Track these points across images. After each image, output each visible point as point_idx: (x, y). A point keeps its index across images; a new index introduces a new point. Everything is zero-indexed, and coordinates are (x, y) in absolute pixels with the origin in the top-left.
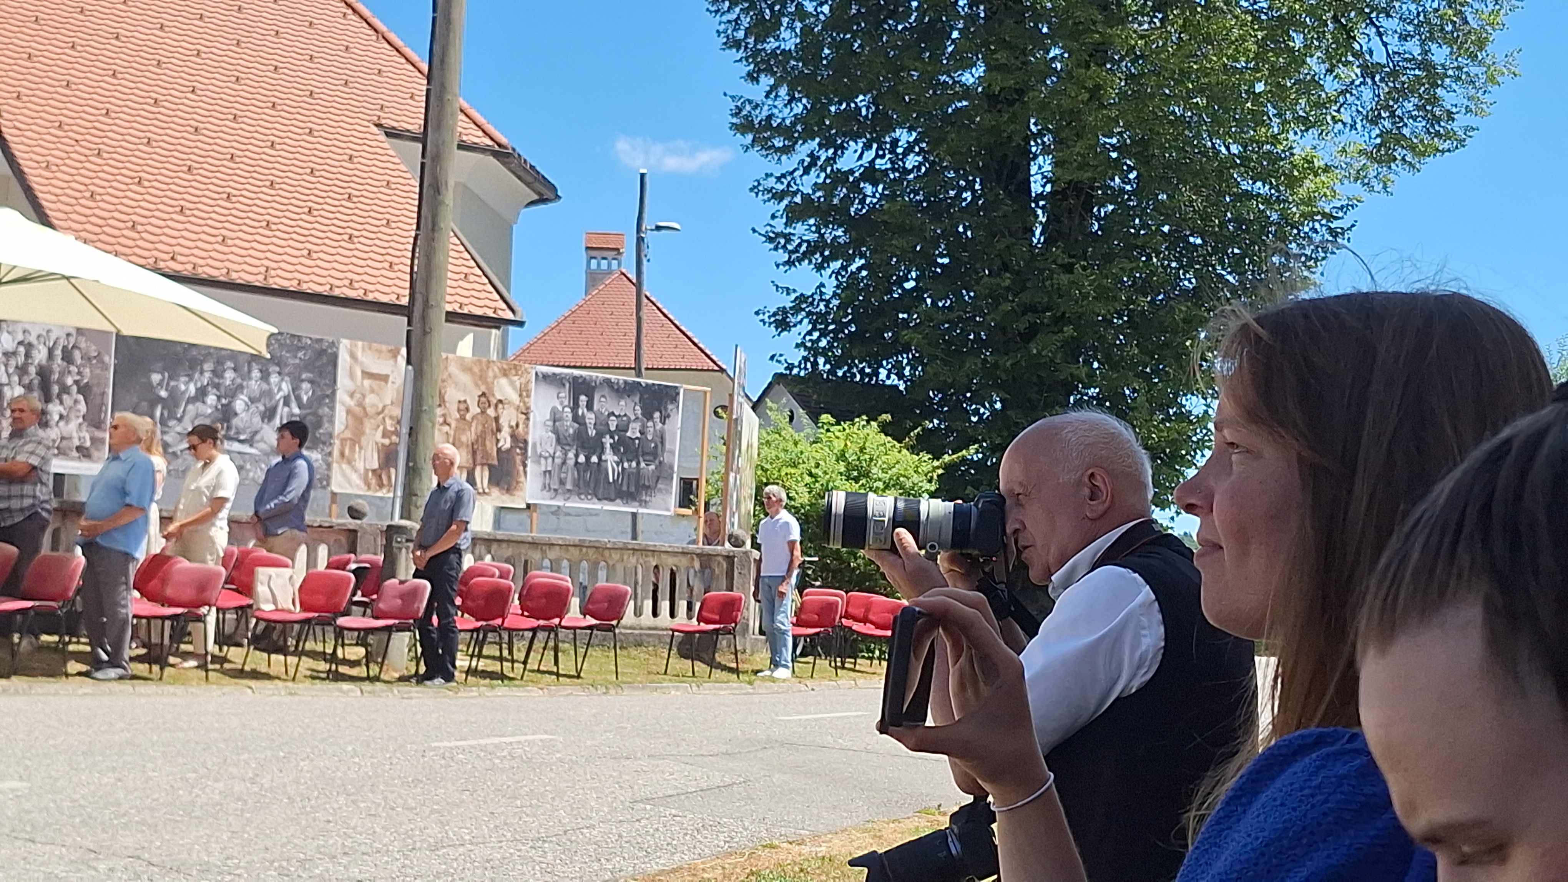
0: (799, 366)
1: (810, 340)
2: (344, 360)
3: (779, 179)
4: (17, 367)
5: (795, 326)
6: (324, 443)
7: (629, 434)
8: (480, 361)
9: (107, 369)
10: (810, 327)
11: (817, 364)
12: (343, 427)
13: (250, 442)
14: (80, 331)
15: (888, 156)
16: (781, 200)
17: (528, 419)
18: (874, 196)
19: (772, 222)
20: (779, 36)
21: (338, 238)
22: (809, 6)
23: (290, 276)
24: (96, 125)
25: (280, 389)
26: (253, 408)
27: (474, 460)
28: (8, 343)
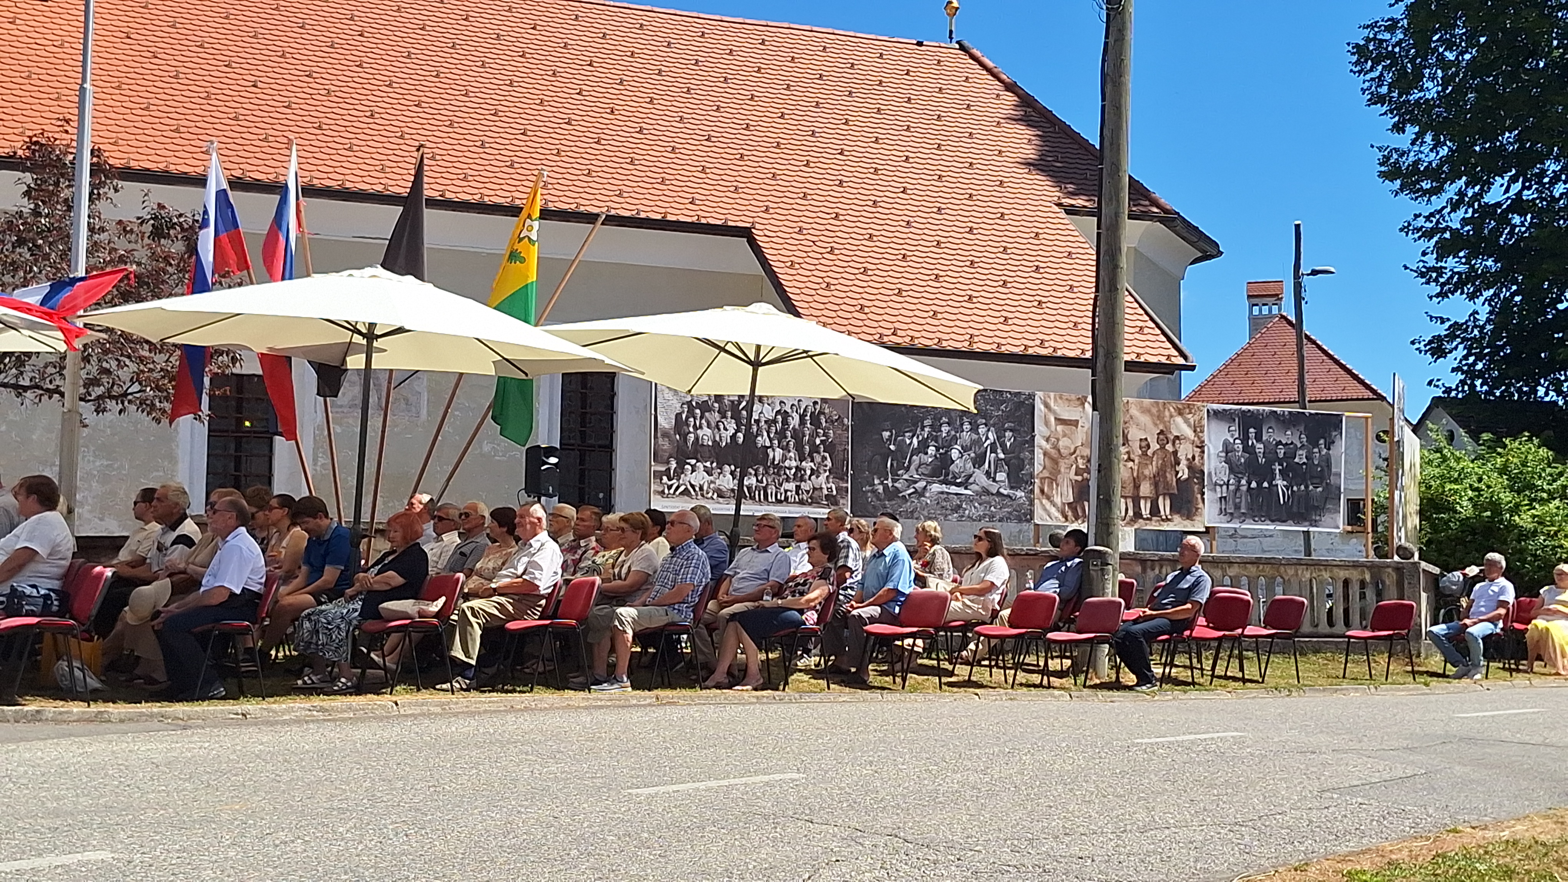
0: (1457, 389)
1: (1466, 364)
2: (1040, 410)
3: (1428, 218)
5: (1450, 352)
7: (1296, 460)
8: (1157, 403)
10: (1465, 352)
11: (1475, 386)
12: (1041, 468)
13: (965, 485)
14: (823, 400)
15: (1534, 187)
16: (1432, 238)
17: (1203, 452)
18: (1523, 226)
19: (1423, 259)
20: (1422, 86)
21: (1029, 304)
22: (1450, 56)
23: (990, 340)
24: (828, 227)
25: (987, 438)
26: (966, 456)
27: (1157, 491)
28: (769, 413)
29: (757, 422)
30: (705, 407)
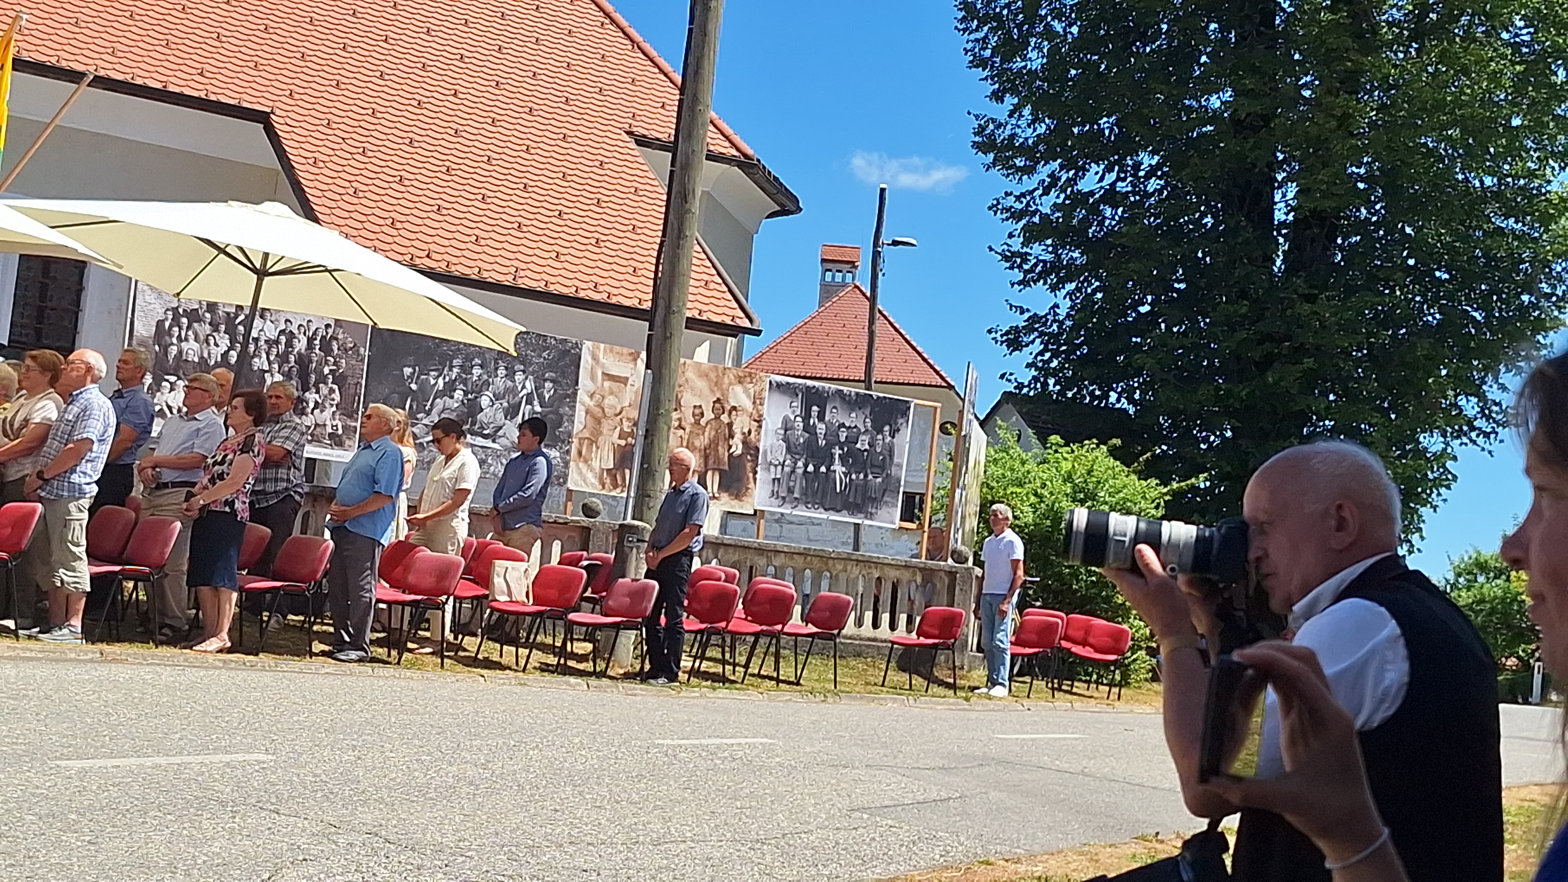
0: (1029, 386)
1: (1041, 361)
2: (587, 362)
3: (1018, 198)
4: (277, 355)
5: (1027, 345)
6: (563, 442)
7: (858, 446)
8: (716, 368)
9: (362, 360)
10: (1042, 347)
11: (1048, 385)
13: (493, 437)
14: (339, 323)
15: (1129, 179)
16: (1020, 220)
17: (760, 427)
18: (1113, 219)
19: (1009, 241)
20: (1025, 56)
21: (586, 241)
22: (1058, 27)
23: (537, 277)
24: (362, 124)
25: (524, 387)
26: (497, 405)
27: (706, 464)
28: (271, 331)
29: (256, 340)
30: (194, 316)
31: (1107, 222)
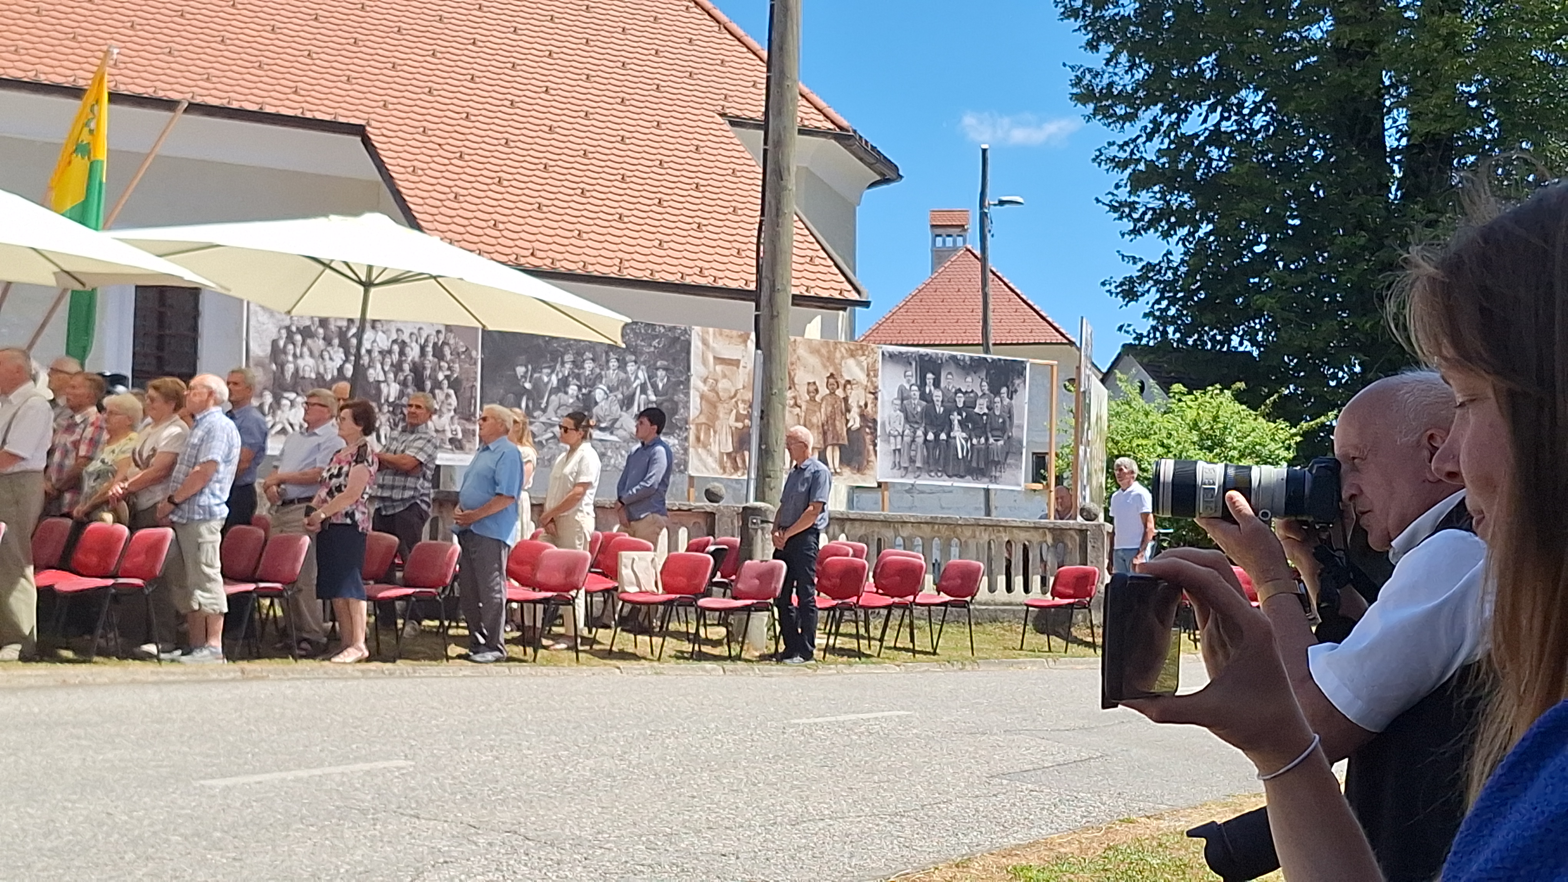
0: (1148, 336)
1: (1159, 309)
2: (697, 347)
3: (1121, 147)
4: (392, 365)
5: (1143, 295)
6: (681, 429)
7: (977, 410)
8: (827, 343)
9: (475, 363)
10: (1158, 296)
11: (1167, 333)
12: (697, 413)
13: (610, 429)
14: (448, 328)
15: (1234, 118)
16: (1125, 168)
17: (876, 398)
18: (1221, 160)
19: (1115, 192)
21: (687, 226)
23: (643, 266)
24: (458, 128)
25: (637, 378)
26: (612, 397)
27: (825, 441)
28: (383, 342)
29: (369, 352)
30: (307, 333)
31: (1214, 164)
